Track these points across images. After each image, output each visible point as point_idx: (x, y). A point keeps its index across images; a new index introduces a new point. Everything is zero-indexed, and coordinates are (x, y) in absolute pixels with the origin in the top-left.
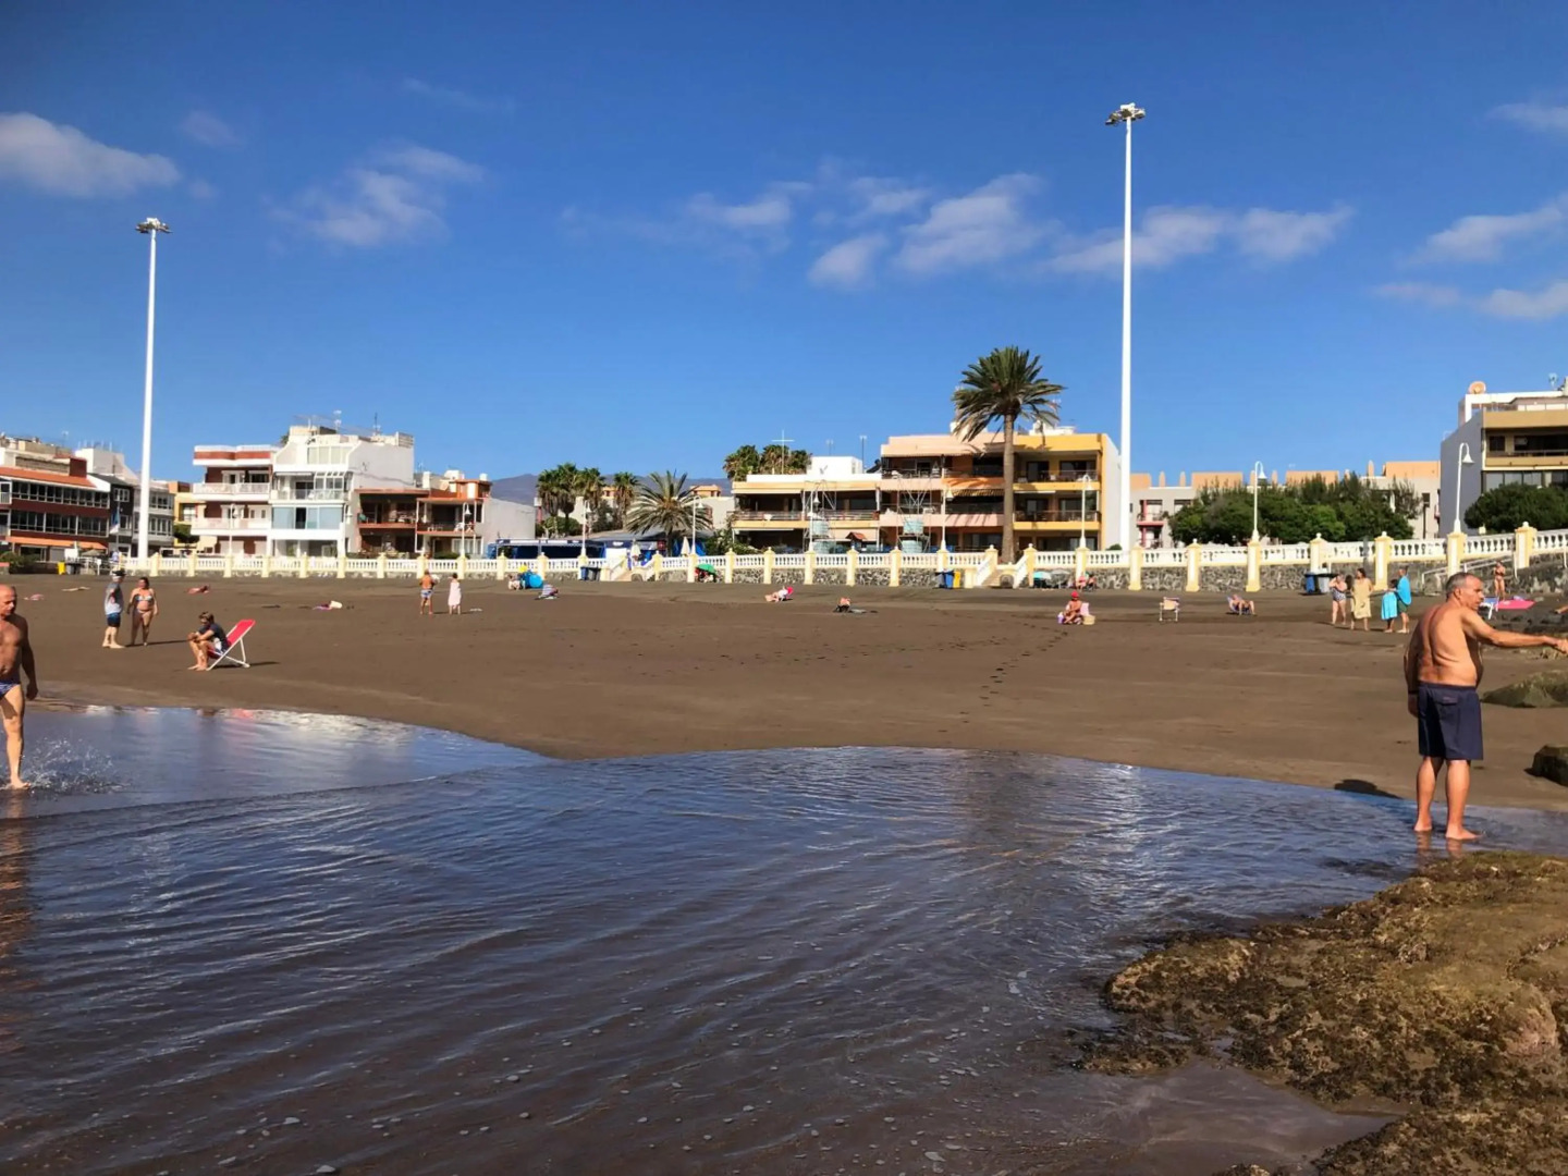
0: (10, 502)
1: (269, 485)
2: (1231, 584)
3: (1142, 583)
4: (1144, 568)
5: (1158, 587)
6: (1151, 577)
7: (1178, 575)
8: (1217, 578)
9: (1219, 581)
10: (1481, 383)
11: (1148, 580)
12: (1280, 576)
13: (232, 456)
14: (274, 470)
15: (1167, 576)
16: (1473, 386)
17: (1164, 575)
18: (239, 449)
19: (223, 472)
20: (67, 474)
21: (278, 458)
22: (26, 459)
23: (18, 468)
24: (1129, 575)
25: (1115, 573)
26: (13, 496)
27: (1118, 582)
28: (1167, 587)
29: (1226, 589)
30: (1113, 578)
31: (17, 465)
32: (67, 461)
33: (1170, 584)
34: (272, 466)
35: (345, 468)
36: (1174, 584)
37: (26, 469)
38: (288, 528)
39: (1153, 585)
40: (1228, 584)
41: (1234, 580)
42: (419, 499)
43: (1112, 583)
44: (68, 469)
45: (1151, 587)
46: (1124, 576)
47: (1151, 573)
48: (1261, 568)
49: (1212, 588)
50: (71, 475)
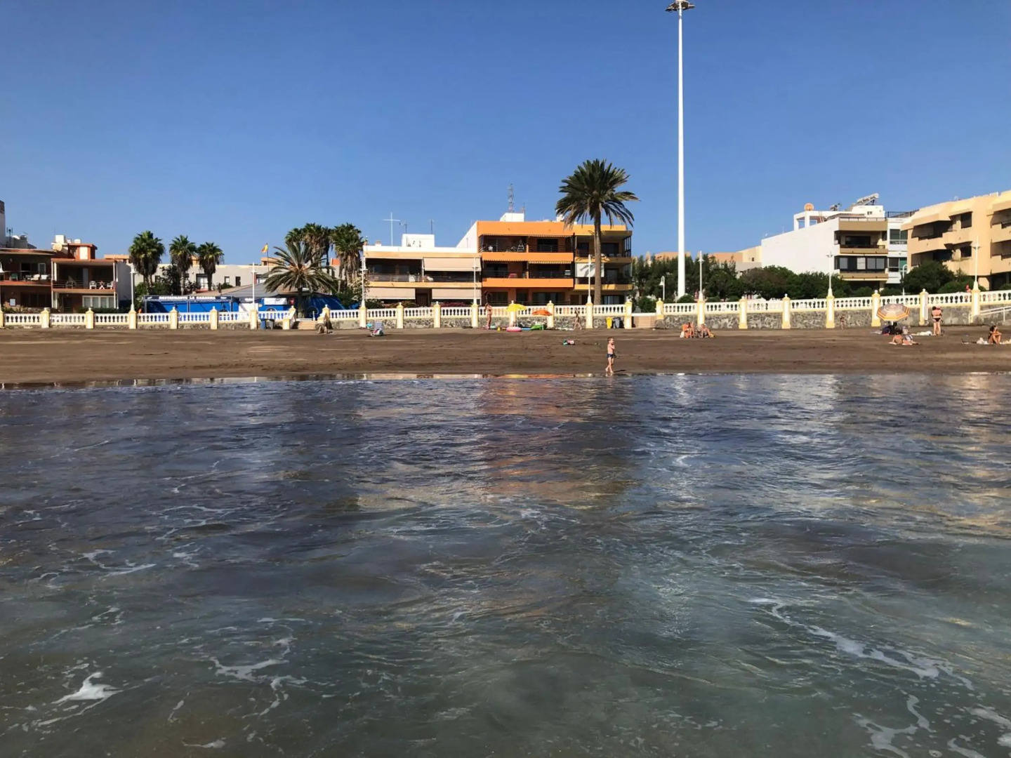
2: (814, 323)
3: (748, 324)
4: (749, 314)
6: (754, 320)
7: (775, 317)
8: (804, 319)
9: (805, 321)
10: (811, 204)
11: (752, 322)
12: (849, 317)
15: (766, 318)
16: (807, 206)
17: (764, 319)
24: (739, 319)
25: (727, 317)
27: (730, 323)
30: (727, 320)
36: (772, 324)
39: (757, 325)
41: (816, 321)
46: (734, 319)
47: (755, 317)
49: (800, 326)
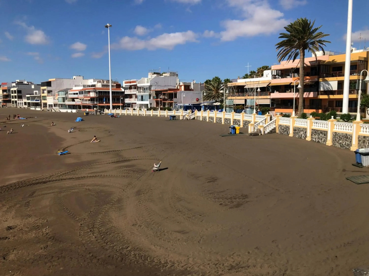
0: (98, 96)
1: (136, 90)
3: (312, 137)
4: (312, 130)
5: (317, 140)
6: (315, 135)
7: (324, 135)
9: (340, 141)
11: (313, 136)
13: (130, 82)
14: (138, 86)
15: (320, 135)
18: (132, 80)
19: (132, 86)
20: (115, 88)
21: (138, 82)
22: (104, 85)
23: (103, 88)
24: (307, 132)
25: (302, 130)
26: (99, 94)
27: (303, 135)
28: (320, 141)
29: (343, 147)
30: (302, 133)
31: (102, 87)
32: (115, 85)
33: (322, 139)
34: (137, 85)
35: (149, 84)
37: (104, 88)
38: (140, 101)
40: (344, 144)
42: (162, 92)
43: (301, 135)
44: (116, 87)
45: (314, 140)
46: (305, 132)
47: (315, 132)
48: (359, 137)
49: (338, 145)
50: (116, 88)
